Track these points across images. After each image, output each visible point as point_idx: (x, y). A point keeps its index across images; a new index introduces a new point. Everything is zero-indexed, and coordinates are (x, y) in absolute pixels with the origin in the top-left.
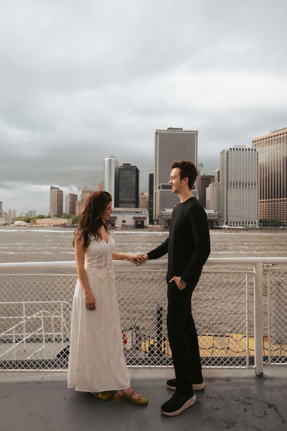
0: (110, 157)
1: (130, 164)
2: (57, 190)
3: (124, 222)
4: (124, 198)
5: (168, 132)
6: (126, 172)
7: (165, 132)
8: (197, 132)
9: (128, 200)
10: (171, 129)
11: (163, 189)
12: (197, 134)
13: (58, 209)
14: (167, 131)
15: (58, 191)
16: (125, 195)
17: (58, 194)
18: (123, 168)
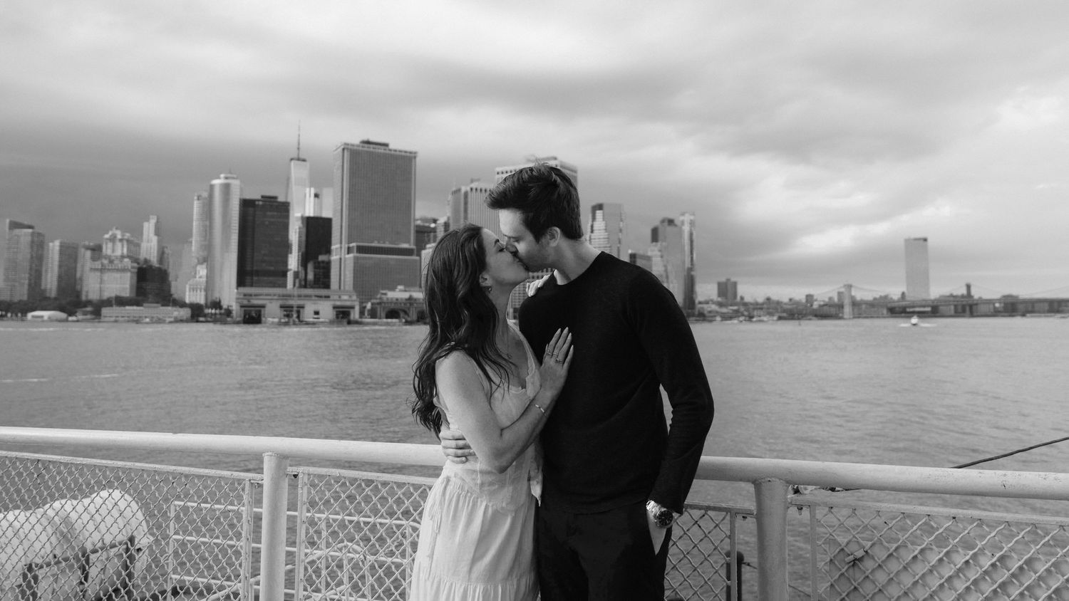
0: (226, 178)
1: (276, 198)
2: (30, 230)
3: (317, 313)
4: (264, 265)
5: (361, 148)
6: (269, 213)
7: (355, 148)
8: (415, 153)
9: (272, 268)
10: (368, 142)
11: (360, 253)
12: (415, 157)
13: (30, 280)
14: (358, 146)
15: (33, 234)
16: (266, 258)
17: (32, 242)
18: (263, 206)
